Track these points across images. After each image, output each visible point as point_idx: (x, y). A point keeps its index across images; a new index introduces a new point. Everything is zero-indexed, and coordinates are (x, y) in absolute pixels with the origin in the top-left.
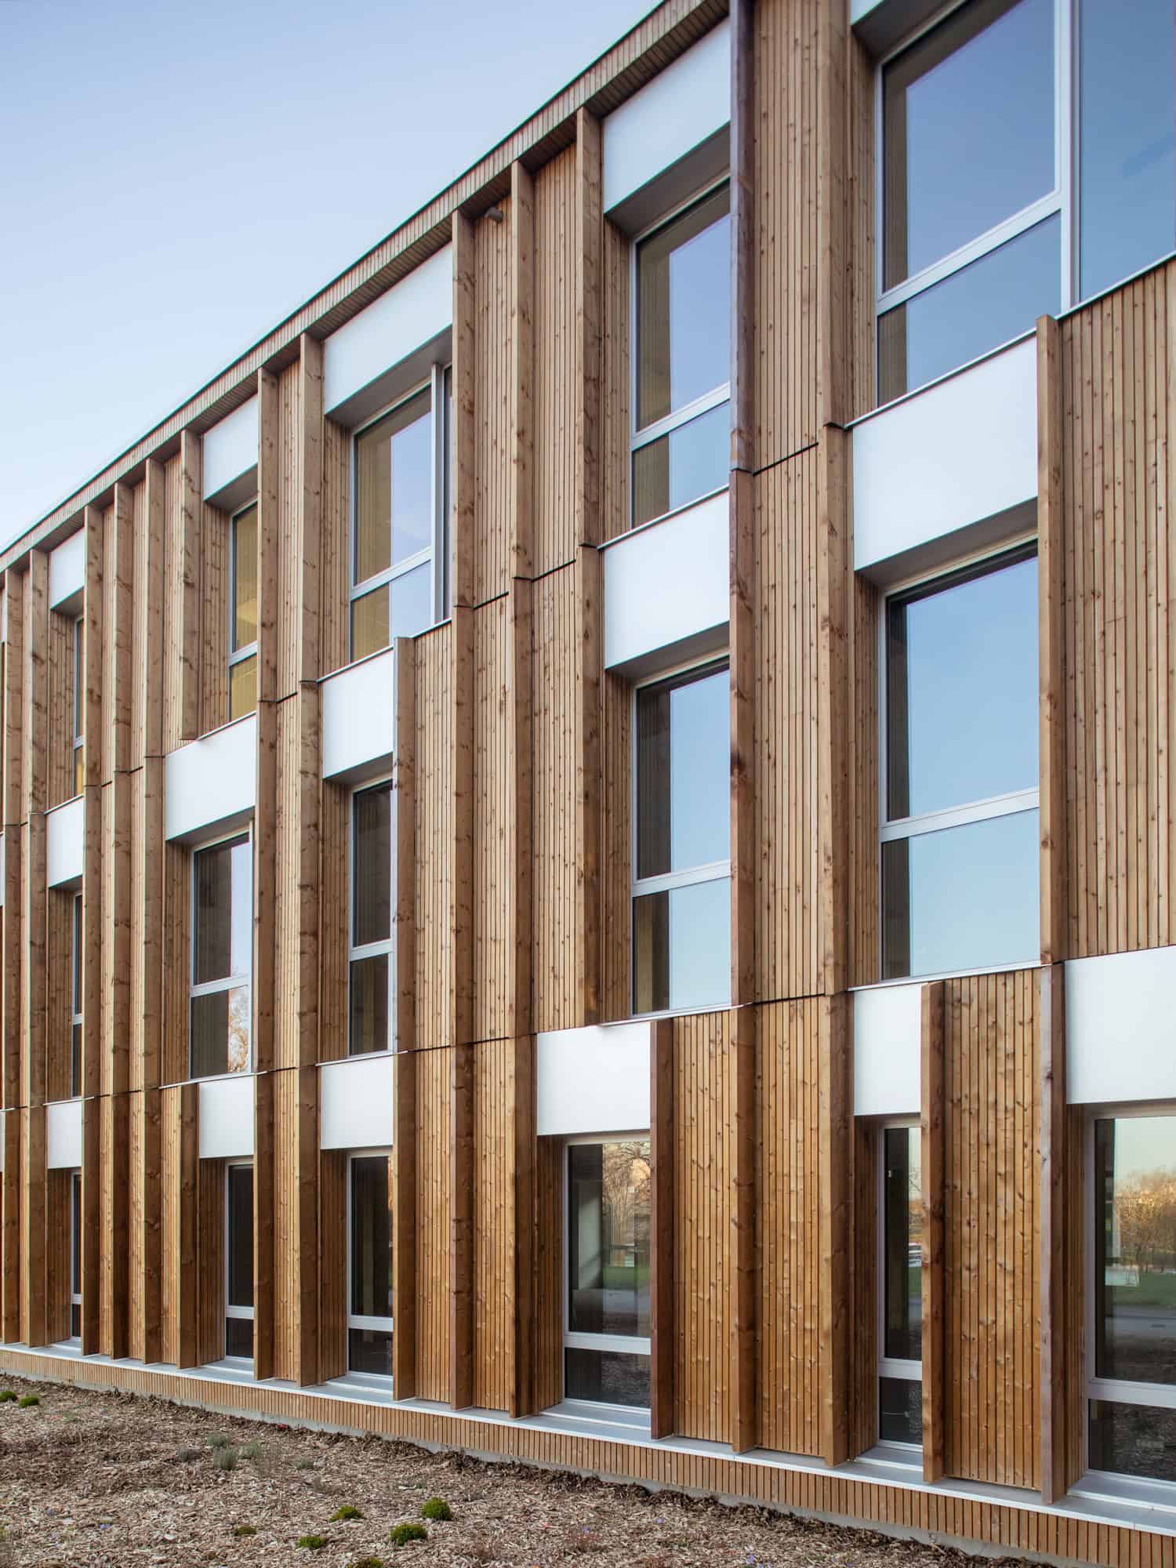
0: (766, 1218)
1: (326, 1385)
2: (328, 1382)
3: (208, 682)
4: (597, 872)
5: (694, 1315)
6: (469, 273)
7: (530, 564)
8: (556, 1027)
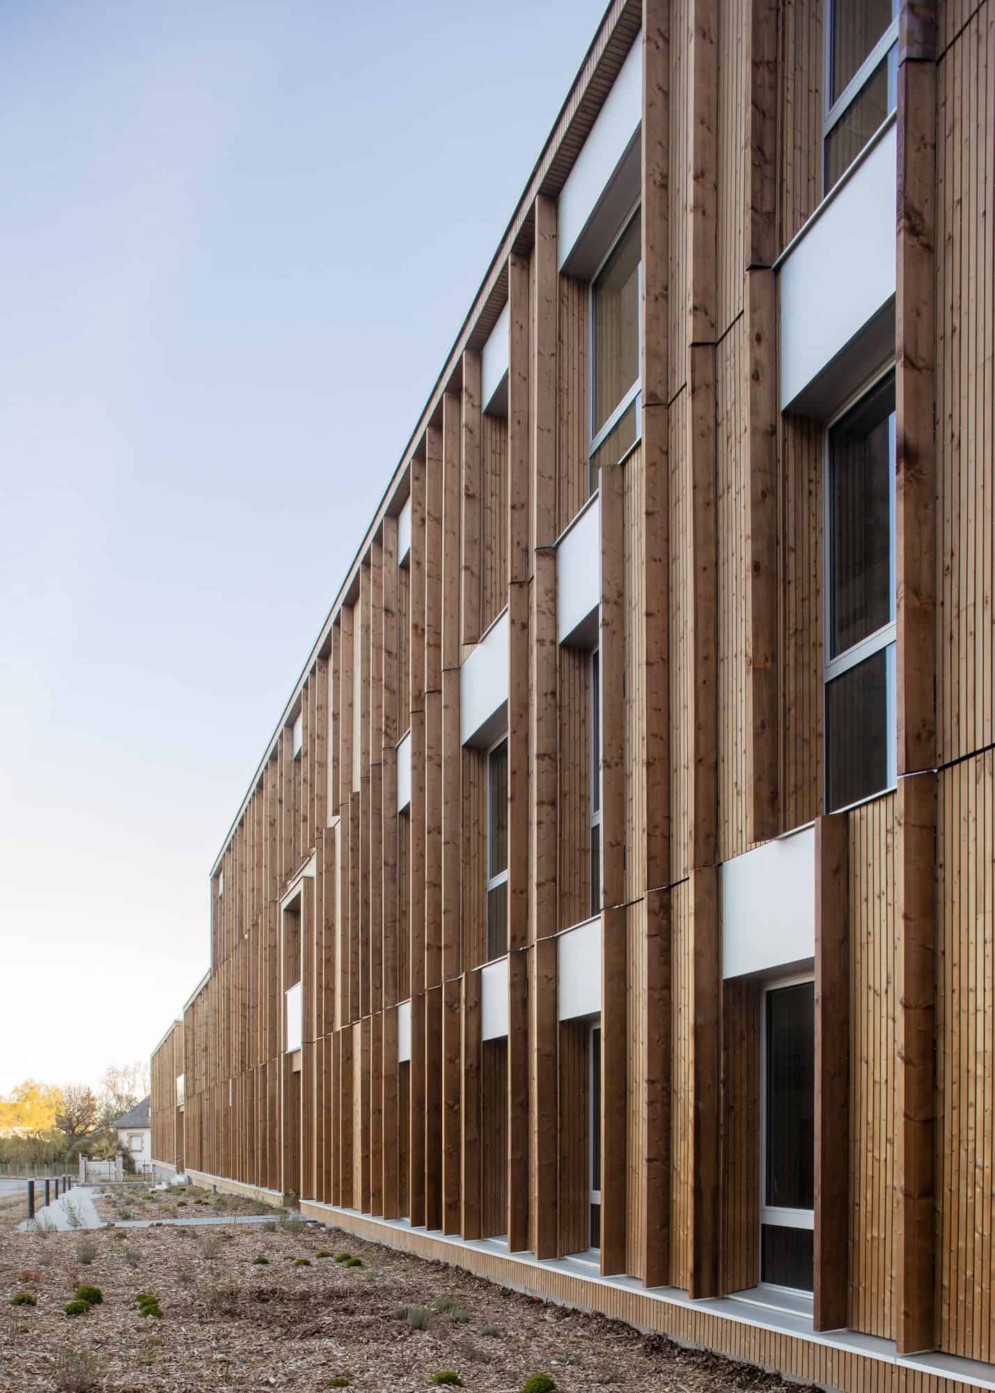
0: (948, 1050)
1: (565, 1259)
2: (566, 1257)
3: (489, 586)
4: (773, 657)
5: (869, 1180)
6: (663, 29)
7: (713, 326)
8: (739, 852)
